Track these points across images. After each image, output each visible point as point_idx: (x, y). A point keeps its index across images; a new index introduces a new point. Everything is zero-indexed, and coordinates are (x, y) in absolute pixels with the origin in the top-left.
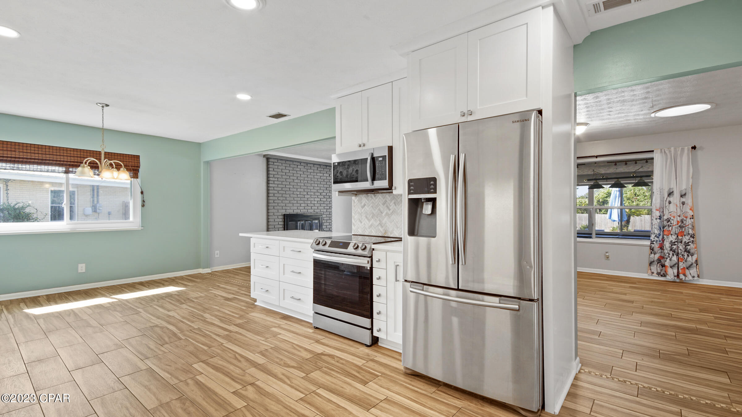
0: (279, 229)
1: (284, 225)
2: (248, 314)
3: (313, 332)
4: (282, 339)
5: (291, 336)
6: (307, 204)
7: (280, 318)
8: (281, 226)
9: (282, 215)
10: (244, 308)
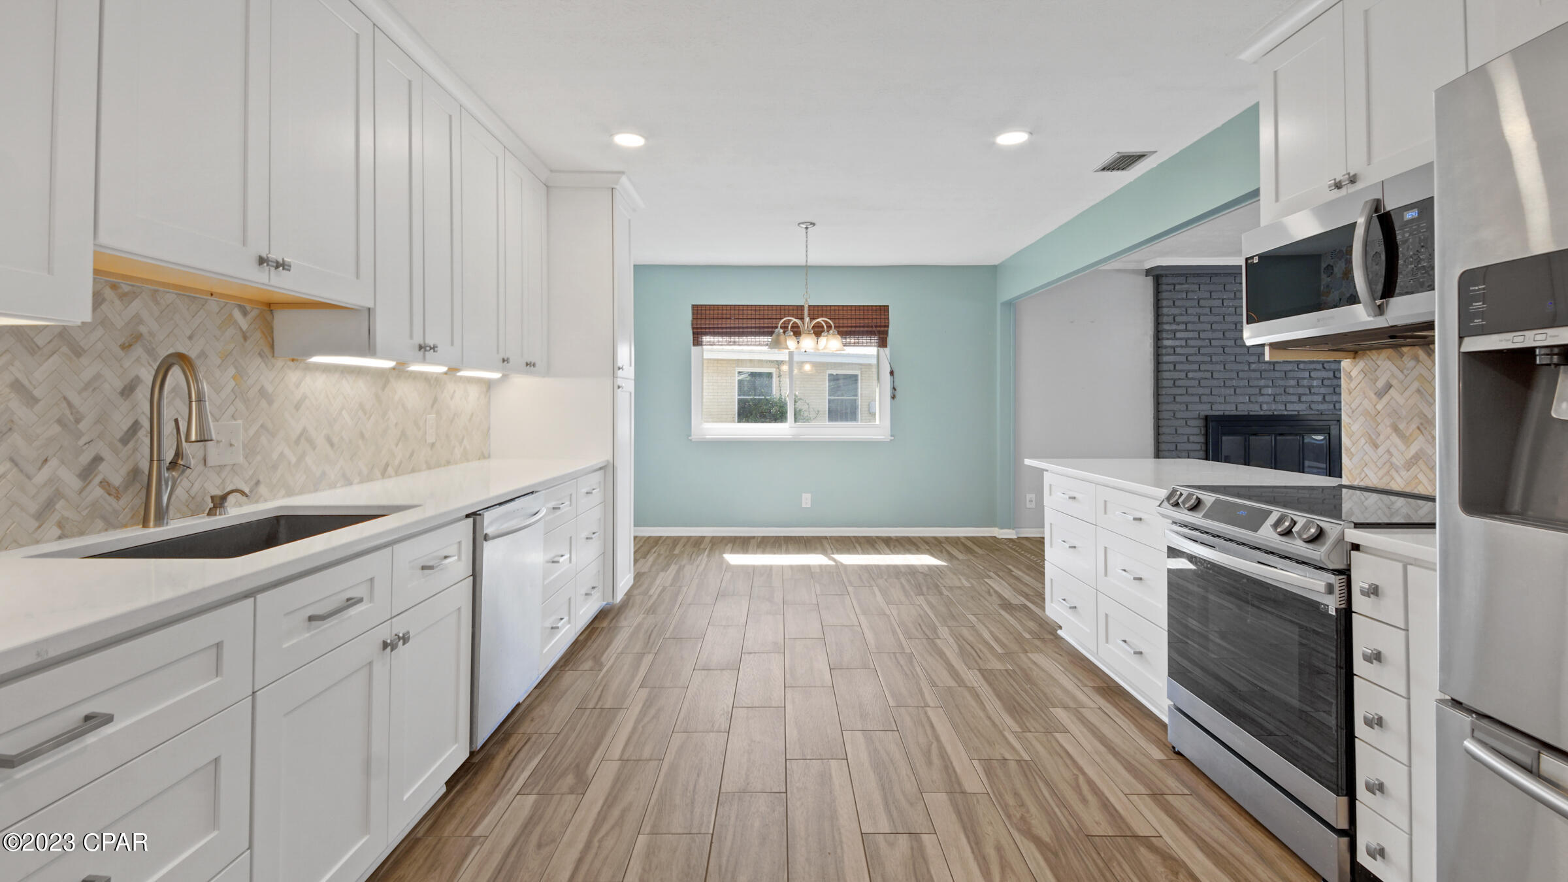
0: (1191, 454)
1: (1207, 443)
2: (1026, 652)
3: (1161, 761)
4: (1061, 746)
5: (1088, 748)
6: (1285, 387)
7: (1094, 687)
8: (1198, 447)
9: (1199, 418)
10: (1028, 636)
